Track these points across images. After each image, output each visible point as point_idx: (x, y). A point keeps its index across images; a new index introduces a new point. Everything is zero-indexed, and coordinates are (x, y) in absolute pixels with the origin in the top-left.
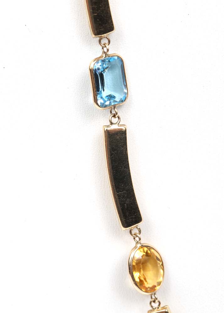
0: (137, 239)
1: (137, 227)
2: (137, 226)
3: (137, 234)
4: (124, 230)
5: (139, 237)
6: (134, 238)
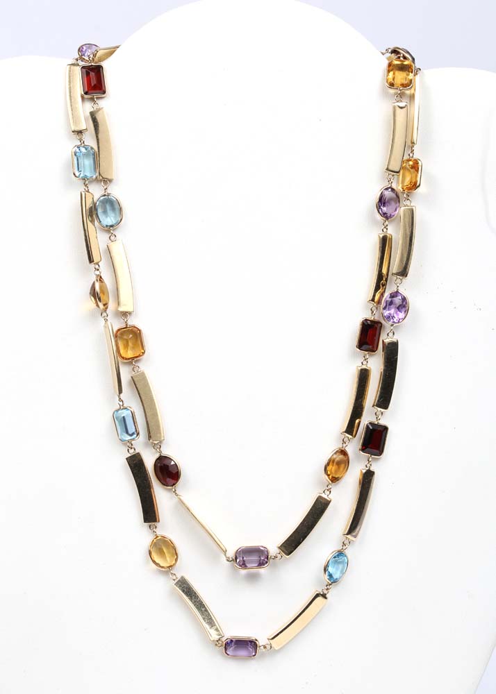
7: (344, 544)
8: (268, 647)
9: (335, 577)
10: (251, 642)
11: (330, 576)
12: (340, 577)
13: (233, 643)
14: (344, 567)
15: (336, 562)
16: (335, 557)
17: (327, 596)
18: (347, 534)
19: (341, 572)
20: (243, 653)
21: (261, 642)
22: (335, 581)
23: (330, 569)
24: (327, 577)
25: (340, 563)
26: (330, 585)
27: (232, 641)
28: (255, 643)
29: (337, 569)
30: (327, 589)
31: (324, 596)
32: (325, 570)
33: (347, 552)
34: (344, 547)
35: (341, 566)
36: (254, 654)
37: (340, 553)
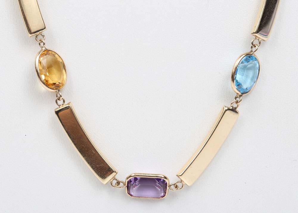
0: (42, 44)
1: (41, 34)
2: (41, 32)
3: (42, 40)
4: (31, 37)
5: (44, 43)
6: (40, 44)
7: (253, 45)
8: (179, 185)
9: (245, 87)
10: (159, 180)
11: (239, 85)
12: (251, 87)
13: (137, 182)
14: (254, 73)
15: (245, 68)
16: (242, 63)
17: (237, 110)
18: (257, 32)
19: (252, 80)
20: (150, 193)
21: (171, 180)
22: (245, 92)
23: (238, 77)
24: (235, 87)
25: (249, 69)
26: (240, 96)
27: (136, 179)
28: (164, 181)
29: (247, 76)
30: (237, 102)
31: (234, 110)
32: (233, 78)
33: (258, 54)
34: (254, 49)
35: (251, 74)
36: (162, 194)
37: (249, 57)
